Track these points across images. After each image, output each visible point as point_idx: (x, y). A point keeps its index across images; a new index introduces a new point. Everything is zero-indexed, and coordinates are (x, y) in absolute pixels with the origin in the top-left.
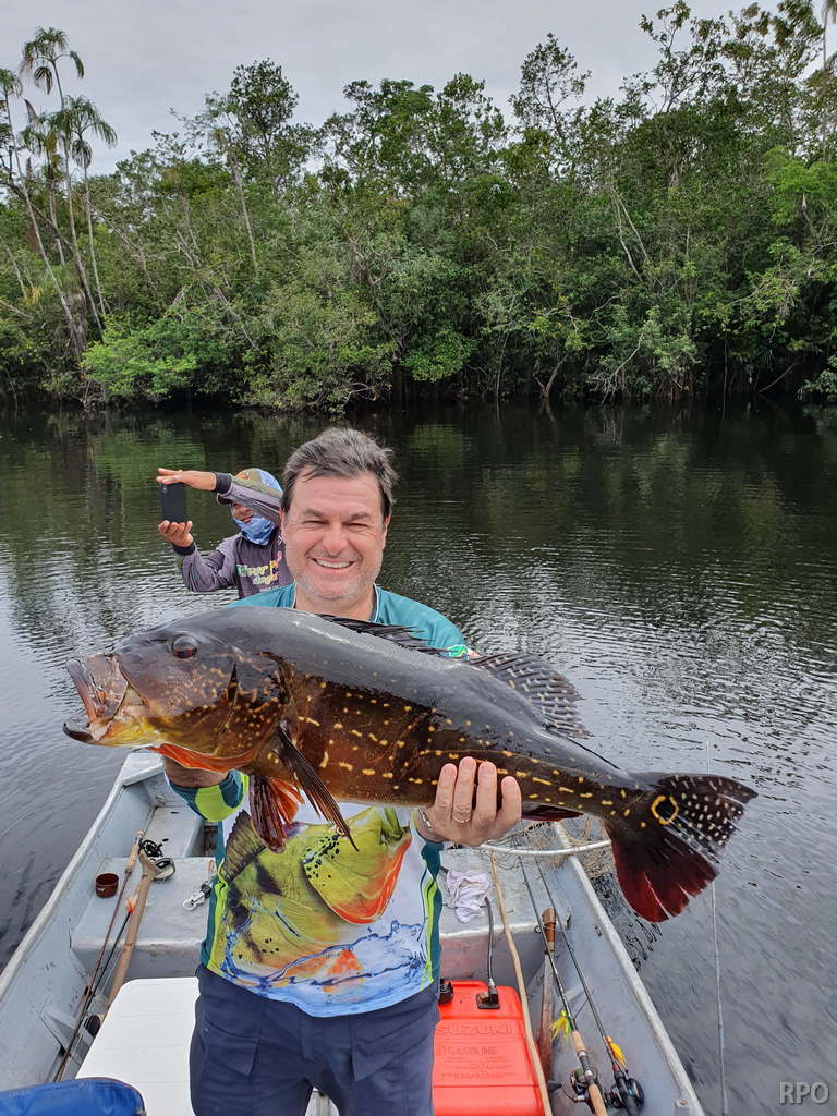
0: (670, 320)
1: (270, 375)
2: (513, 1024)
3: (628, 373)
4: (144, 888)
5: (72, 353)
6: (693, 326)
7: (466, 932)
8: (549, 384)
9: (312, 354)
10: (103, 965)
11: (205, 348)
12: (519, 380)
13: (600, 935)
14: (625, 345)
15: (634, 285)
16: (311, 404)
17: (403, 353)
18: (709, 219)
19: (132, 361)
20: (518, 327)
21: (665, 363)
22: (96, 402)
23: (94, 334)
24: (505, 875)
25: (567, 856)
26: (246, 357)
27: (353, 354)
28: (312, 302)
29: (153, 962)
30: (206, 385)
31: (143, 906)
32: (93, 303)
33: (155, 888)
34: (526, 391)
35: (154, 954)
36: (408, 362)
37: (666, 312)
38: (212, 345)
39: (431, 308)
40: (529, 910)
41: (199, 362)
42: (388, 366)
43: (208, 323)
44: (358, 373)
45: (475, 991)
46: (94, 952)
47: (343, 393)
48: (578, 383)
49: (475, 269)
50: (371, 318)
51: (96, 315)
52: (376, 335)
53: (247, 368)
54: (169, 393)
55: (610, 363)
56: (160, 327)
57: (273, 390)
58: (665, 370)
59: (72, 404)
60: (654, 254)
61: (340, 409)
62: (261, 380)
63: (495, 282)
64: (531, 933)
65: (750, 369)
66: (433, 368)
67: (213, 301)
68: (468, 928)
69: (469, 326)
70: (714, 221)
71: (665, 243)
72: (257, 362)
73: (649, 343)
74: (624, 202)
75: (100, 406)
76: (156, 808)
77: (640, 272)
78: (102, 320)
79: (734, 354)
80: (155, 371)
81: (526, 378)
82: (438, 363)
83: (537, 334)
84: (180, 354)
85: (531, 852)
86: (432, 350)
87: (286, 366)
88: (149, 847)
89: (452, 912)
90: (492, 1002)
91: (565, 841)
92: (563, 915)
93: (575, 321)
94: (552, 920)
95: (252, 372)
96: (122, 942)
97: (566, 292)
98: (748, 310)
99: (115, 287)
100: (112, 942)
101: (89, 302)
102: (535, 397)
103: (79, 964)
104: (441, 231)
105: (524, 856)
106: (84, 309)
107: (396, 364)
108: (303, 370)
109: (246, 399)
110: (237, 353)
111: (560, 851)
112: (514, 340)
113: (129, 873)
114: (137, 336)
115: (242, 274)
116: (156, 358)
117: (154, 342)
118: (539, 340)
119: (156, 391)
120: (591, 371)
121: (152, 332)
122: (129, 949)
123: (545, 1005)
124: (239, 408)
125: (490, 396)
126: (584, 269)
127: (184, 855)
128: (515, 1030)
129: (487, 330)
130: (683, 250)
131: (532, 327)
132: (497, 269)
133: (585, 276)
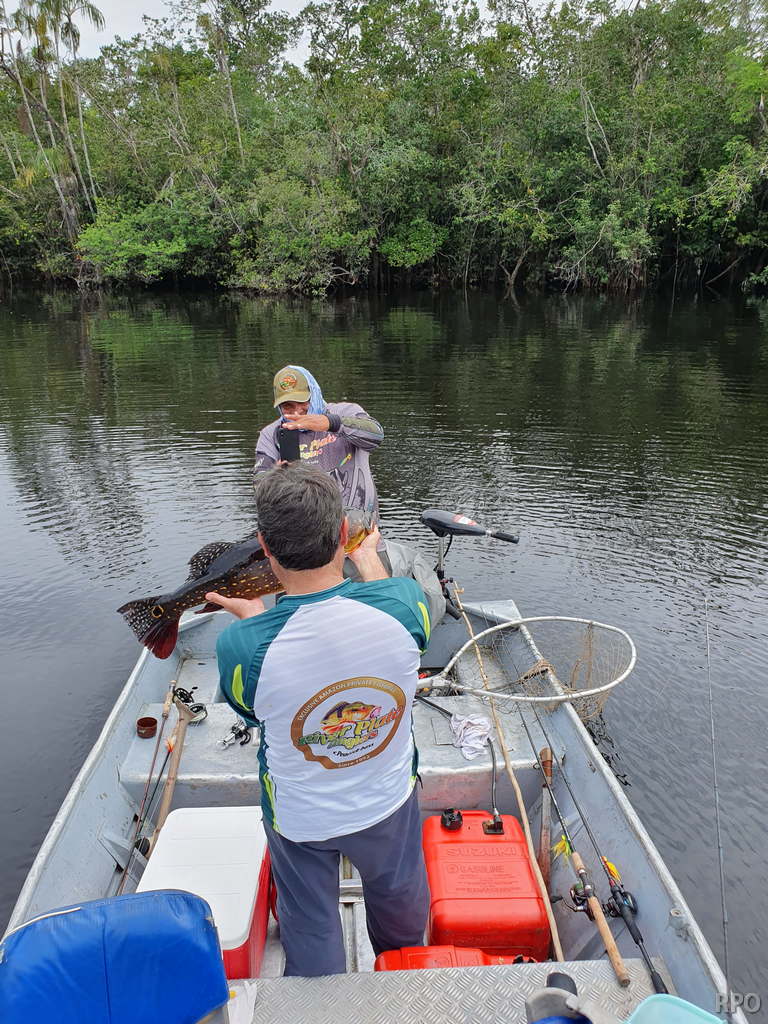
0: (629, 215)
1: (255, 259)
2: (517, 848)
3: (589, 263)
4: (181, 730)
5: (65, 235)
6: (651, 219)
7: (472, 768)
8: (514, 273)
9: (296, 240)
10: (149, 796)
11: (194, 232)
12: (487, 268)
13: (594, 771)
14: (587, 237)
15: (596, 179)
16: (295, 287)
17: (379, 240)
18: (670, 116)
19: (125, 244)
20: (488, 218)
21: (624, 254)
22: (90, 282)
23: (87, 217)
24: (503, 719)
25: (561, 703)
26: (233, 242)
27: (335, 240)
28: (296, 190)
29: (193, 794)
30: (194, 268)
31: (182, 746)
32: (84, 187)
33: (190, 730)
34: (492, 279)
35: (194, 787)
36: (384, 249)
37: (625, 207)
38: (201, 229)
39: (407, 197)
40: (527, 750)
41: (188, 246)
42: (366, 251)
43: (197, 208)
44: (338, 258)
45: (482, 819)
46: (140, 786)
47: (325, 277)
48: (541, 272)
49: (448, 162)
50: (351, 206)
51: (88, 199)
52: (354, 223)
53: (234, 252)
54: (161, 275)
55: (572, 254)
56: (151, 211)
57: (258, 273)
58: (623, 262)
59: (67, 283)
60: (617, 150)
61: (322, 292)
62: (248, 263)
63: (468, 175)
64: (530, 769)
65: (698, 261)
66: (408, 254)
67: (202, 188)
68: (473, 764)
69: (442, 216)
70: (675, 117)
71: (628, 140)
72: (242, 247)
73: (609, 236)
74: (592, 99)
75: (93, 286)
76: (185, 660)
77: (603, 167)
78: (93, 203)
79: (686, 247)
80: (147, 253)
81: (492, 266)
82: (412, 251)
83: (505, 224)
84: (170, 237)
85: (528, 699)
86: (407, 237)
87: (269, 250)
88: (182, 695)
89: (458, 750)
90: (497, 828)
91: (559, 689)
92: (559, 754)
93: (541, 213)
94: (549, 758)
95: (239, 256)
96: (165, 776)
97: (534, 185)
98: (702, 205)
99: (107, 172)
100: (155, 776)
101: (80, 185)
102: (500, 285)
103: (128, 796)
104: (417, 124)
105: (522, 701)
106: (76, 192)
107: (374, 249)
108: (287, 255)
109: (233, 281)
110: (225, 237)
111: (554, 698)
112: (484, 230)
113: (165, 717)
114: (128, 220)
115: (228, 162)
116: (149, 242)
117: (145, 226)
118: (506, 230)
119: (148, 273)
120: (554, 261)
121: (144, 216)
122: (171, 782)
123: (544, 831)
124: (226, 290)
125: (459, 284)
126: (552, 163)
127: (212, 701)
128: (519, 853)
129: (459, 220)
130: (646, 147)
131: (501, 218)
132: (469, 162)
133: (552, 170)
